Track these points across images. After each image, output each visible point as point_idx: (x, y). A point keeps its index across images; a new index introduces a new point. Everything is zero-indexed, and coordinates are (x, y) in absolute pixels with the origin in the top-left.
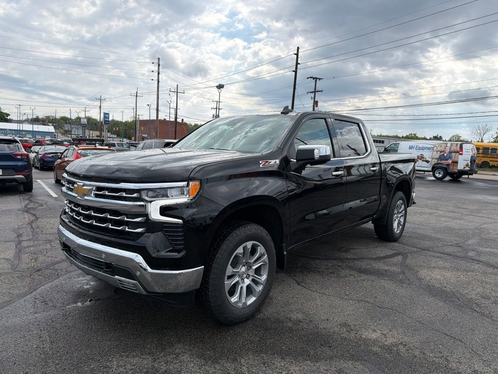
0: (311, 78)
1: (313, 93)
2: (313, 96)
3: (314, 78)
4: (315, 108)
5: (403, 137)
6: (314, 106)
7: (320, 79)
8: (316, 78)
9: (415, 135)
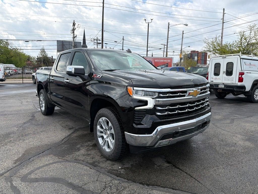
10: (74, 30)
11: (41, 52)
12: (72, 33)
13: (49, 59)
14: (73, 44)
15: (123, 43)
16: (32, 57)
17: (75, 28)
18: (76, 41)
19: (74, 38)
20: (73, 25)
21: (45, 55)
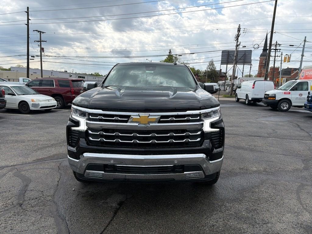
0: (36, 31)
1: (39, 42)
2: (39, 44)
3: (39, 32)
4: (42, 53)
5: (89, 74)
6: (41, 51)
7: (43, 33)
8: (41, 32)
9: (98, 73)
10: (238, 36)
11: (210, 65)
12: (236, 41)
13: (217, 73)
14: (235, 54)
15: (304, 46)
16: (201, 71)
17: (239, 34)
18: (239, 50)
19: (237, 46)
20: (238, 30)
21: (213, 68)
